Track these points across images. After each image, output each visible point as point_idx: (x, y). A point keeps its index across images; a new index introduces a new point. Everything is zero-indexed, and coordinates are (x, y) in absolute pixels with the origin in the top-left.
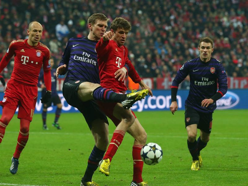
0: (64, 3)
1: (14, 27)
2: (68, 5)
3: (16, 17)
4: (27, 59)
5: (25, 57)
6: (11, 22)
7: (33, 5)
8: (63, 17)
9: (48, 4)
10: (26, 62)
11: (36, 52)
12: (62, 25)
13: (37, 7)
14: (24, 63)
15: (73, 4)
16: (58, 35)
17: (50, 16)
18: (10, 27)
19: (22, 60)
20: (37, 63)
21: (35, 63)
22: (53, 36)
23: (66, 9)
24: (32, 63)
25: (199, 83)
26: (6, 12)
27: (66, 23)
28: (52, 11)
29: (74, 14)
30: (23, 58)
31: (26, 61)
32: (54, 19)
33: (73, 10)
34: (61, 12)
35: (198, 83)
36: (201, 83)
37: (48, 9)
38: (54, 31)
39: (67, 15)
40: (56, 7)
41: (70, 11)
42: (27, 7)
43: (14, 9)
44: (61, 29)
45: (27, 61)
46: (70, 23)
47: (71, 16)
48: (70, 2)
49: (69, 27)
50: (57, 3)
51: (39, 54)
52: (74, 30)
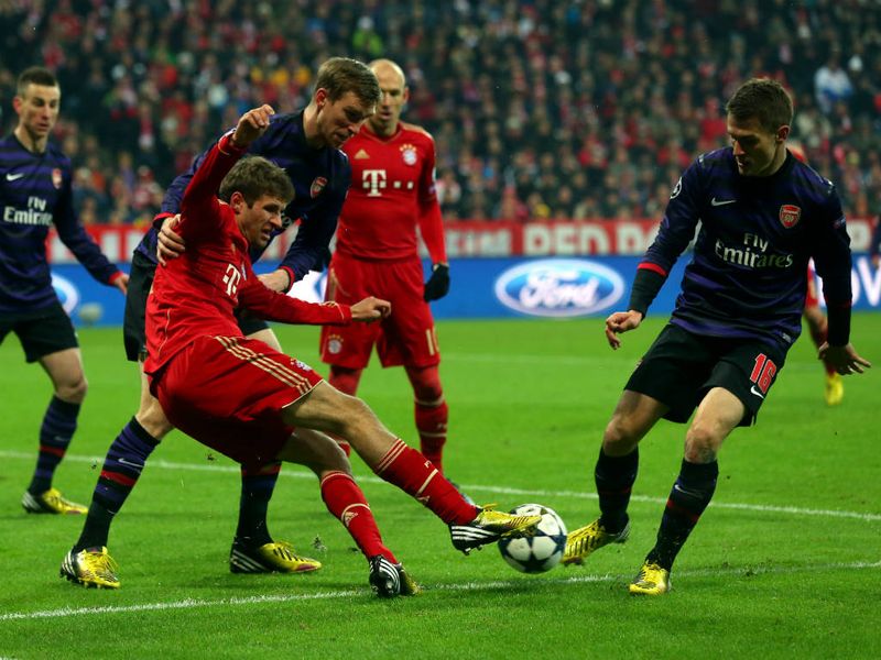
0: (839, 11)
1: (699, 77)
2: (849, 17)
3: (704, 49)
4: (380, 178)
5: (374, 174)
6: (690, 62)
7: (752, 15)
8: (836, 48)
9: (793, 14)
10: (379, 189)
11: (402, 153)
12: (833, 71)
13: (764, 22)
14: (375, 193)
15: (864, 11)
16: (821, 97)
17: (798, 47)
18: (687, 78)
19: (366, 185)
20: (410, 185)
21: (404, 185)
22: (807, 100)
23: (843, 28)
24: (397, 189)
25: (730, 253)
26: (679, 35)
27: (842, 64)
28: (804, 32)
29: (867, 38)
30: (369, 178)
31: (378, 184)
32: (810, 53)
33: (863, 28)
34: (831, 34)
35: (727, 251)
36: (737, 254)
37: (792, 27)
38: (810, 88)
39: (847, 42)
40: (815, 20)
41: (855, 33)
42: (734, 23)
43: (699, 29)
44: (830, 80)
45: (383, 185)
46: (856, 64)
47: (858, 46)
48: (855, 8)
49: (854, 77)
50: (819, 11)
51: (410, 156)
52: (865, 84)
